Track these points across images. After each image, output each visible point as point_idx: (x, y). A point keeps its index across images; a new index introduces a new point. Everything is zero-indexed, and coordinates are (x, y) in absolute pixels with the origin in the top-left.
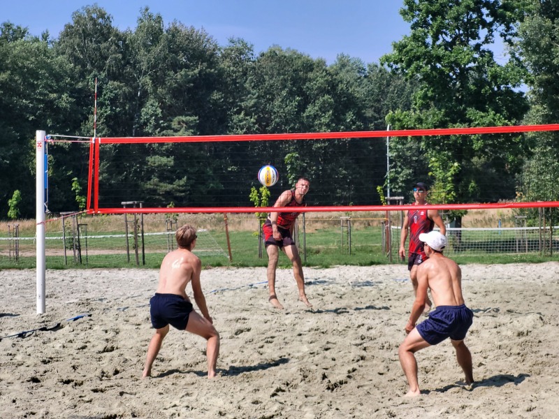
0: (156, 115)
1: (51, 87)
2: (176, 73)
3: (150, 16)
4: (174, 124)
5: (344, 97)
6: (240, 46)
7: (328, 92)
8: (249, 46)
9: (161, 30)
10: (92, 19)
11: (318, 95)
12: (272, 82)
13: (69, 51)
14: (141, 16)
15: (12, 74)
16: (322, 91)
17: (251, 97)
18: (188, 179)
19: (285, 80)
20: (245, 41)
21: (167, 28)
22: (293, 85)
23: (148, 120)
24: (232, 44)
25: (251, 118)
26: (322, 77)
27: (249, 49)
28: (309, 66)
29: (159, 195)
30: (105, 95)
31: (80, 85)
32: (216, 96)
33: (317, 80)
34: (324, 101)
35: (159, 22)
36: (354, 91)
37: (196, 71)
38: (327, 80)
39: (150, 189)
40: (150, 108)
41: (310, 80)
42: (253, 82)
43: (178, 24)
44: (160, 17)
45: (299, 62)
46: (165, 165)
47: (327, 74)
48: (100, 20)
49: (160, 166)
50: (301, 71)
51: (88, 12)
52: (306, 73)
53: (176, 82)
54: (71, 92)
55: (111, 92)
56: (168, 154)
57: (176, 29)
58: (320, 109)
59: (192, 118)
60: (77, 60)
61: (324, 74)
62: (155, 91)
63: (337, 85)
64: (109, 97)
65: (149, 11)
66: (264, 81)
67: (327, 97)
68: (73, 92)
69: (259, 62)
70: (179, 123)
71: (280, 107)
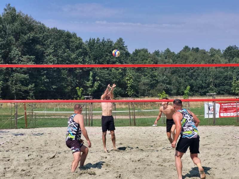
0: (19, 55)
4: (25, 59)
17: (51, 48)
34: (80, 51)
43: (21, 13)
53: (25, 40)
59: (33, 57)
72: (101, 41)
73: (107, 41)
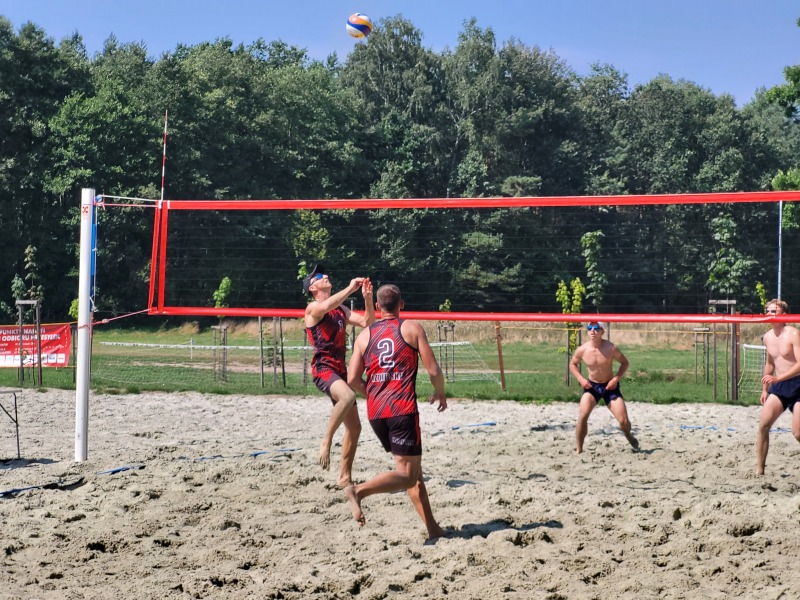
0: (480, 174)
1: (330, 132)
2: (510, 113)
3: (477, 32)
4: (505, 188)
5: (760, 152)
6: (608, 76)
7: (735, 144)
8: (621, 76)
9: (492, 52)
10: (393, 36)
11: (719, 148)
12: (651, 128)
13: (359, 81)
14: (463, 30)
15: (276, 113)
16: (726, 143)
17: (619, 151)
18: (524, 266)
19: (672, 126)
20: (616, 69)
21: (501, 49)
22: (684, 133)
23: (467, 181)
24: (597, 73)
25: (619, 180)
26: (727, 122)
27: (622, 81)
28: (708, 106)
29: (480, 289)
30: (406, 144)
31: (372, 129)
32: (568, 147)
33: (719, 126)
34: (728, 157)
35: (490, 41)
36: (775, 142)
37: (540, 111)
38: (734, 127)
39: (467, 280)
40: (472, 164)
41: (708, 127)
42: (623, 127)
43: (516, 43)
44: (491, 33)
45: (694, 100)
46: (490, 246)
47: (734, 117)
48: (405, 38)
49: (482, 247)
50: (696, 113)
51: (388, 26)
52: (704, 116)
53: (510, 127)
54: (359, 140)
55: (415, 139)
56: (494, 230)
57: (513, 50)
58: (722, 169)
59: (531, 179)
60: (370, 95)
61: (730, 117)
62: (479, 140)
63: (751, 134)
64: (411, 147)
65: (476, 25)
66: (641, 126)
67: (732, 150)
68: (361, 140)
69: (634, 99)
70: (513, 186)
71: (662, 165)
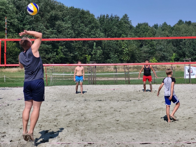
72: (110, 17)
73: (114, 16)
